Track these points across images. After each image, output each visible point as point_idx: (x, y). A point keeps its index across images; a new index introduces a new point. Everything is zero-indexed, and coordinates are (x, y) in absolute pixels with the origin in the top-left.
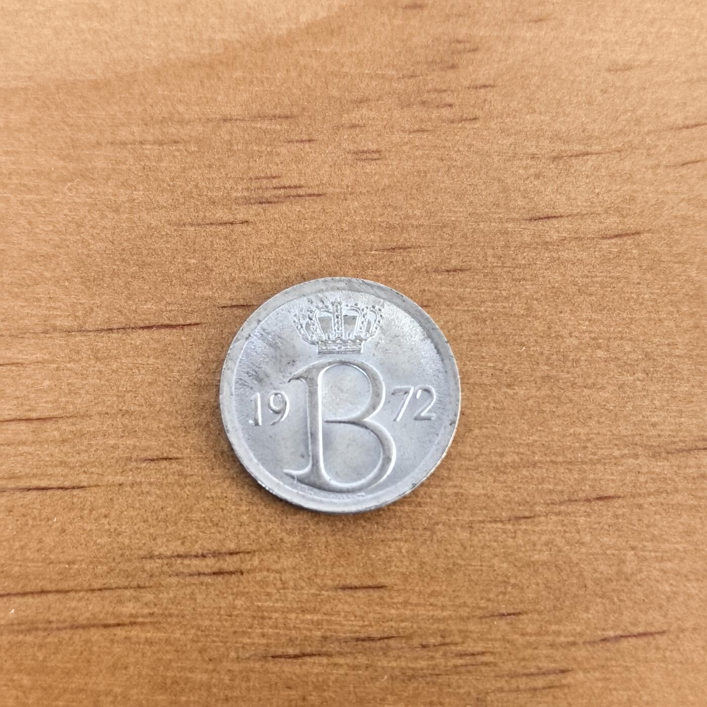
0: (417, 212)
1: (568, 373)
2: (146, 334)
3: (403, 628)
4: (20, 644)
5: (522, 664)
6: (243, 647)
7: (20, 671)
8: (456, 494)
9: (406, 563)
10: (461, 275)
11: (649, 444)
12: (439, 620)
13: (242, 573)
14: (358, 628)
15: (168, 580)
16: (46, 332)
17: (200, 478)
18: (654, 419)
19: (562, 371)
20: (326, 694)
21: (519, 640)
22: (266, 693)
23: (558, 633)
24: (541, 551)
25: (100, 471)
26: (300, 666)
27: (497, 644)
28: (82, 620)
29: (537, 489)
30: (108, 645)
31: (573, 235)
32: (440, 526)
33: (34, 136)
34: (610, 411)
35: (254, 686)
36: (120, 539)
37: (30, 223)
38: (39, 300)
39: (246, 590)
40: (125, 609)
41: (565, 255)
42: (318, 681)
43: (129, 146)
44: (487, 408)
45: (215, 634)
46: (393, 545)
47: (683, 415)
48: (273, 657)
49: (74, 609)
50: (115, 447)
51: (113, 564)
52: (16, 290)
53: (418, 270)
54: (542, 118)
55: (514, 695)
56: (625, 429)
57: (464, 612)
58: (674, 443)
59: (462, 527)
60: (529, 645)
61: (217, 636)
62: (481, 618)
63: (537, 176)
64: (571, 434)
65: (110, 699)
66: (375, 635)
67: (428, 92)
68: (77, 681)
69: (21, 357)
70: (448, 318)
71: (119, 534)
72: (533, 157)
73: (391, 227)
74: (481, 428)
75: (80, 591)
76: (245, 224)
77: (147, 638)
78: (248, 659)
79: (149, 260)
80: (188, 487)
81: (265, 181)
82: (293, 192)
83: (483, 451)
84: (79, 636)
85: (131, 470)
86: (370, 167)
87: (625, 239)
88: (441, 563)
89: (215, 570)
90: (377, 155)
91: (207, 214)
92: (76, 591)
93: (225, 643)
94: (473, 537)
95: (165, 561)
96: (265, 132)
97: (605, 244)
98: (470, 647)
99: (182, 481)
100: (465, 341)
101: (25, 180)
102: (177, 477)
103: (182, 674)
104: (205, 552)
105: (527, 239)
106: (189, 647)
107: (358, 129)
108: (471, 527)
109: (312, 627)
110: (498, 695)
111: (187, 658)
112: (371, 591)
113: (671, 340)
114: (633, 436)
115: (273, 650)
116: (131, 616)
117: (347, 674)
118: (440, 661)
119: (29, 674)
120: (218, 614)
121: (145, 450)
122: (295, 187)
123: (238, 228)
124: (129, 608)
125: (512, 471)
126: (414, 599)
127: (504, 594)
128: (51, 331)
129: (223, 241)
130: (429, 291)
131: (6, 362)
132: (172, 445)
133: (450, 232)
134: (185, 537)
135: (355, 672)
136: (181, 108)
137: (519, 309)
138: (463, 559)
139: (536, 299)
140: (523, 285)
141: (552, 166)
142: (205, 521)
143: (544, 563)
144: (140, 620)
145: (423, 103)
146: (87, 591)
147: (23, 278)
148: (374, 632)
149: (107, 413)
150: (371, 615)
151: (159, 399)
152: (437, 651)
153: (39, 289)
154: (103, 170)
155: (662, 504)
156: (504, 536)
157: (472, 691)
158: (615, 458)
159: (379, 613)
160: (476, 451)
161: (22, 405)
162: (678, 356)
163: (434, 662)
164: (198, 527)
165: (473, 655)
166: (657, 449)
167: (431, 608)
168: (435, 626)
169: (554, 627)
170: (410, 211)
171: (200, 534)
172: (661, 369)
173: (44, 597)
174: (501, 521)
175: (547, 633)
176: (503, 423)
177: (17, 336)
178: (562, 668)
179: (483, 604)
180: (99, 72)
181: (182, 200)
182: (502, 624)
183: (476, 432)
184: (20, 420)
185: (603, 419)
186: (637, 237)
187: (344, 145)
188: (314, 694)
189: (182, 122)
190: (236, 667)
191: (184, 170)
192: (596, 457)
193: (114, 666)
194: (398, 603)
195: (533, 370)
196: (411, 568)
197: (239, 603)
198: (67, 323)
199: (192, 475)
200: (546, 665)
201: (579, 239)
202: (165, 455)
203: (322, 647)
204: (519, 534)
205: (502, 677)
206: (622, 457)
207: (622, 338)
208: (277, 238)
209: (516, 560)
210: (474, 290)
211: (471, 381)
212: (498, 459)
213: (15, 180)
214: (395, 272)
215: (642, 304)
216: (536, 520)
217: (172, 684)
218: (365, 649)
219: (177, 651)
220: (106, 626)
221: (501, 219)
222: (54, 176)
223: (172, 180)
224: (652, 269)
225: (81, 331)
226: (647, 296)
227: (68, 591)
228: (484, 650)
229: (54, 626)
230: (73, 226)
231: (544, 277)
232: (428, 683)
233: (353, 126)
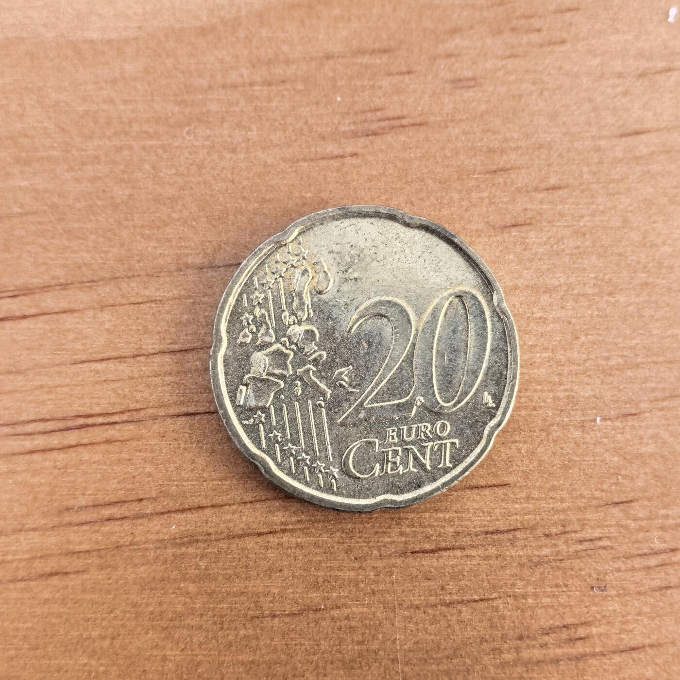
0: (515, 135)
1: (664, 279)
3: (527, 520)
4: (183, 556)
5: (636, 545)
6: (384, 546)
7: (185, 580)
8: (568, 397)
9: (526, 462)
10: (560, 192)
12: (557, 512)
14: (486, 523)
16: (180, 270)
20: (462, 583)
21: (633, 525)
22: (408, 585)
23: (667, 517)
24: (647, 444)
26: (437, 559)
27: (612, 530)
28: (238, 531)
29: (641, 388)
32: (555, 427)
33: (149, 84)
35: (397, 579)
37: (154, 168)
38: (170, 241)
42: (454, 572)
43: (240, 89)
44: (592, 316)
45: (358, 535)
46: (513, 447)
48: (412, 553)
49: (229, 521)
52: (148, 232)
53: (519, 190)
54: (626, 37)
55: (630, 573)
57: (582, 503)
59: (575, 426)
60: (641, 529)
62: (597, 507)
63: (625, 93)
64: (669, 336)
66: (502, 528)
67: (517, 18)
68: (237, 586)
69: (159, 295)
70: (550, 234)
72: (620, 75)
73: (491, 151)
74: (586, 335)
75: (234, 504)
76: (355, 157)
78: (390, 556)
79: (268, 197)
81: (369, 115)
82: (396, 123)
83: (590, 357)
84: (236, 545)
86: (468, 94)
88: (557, 461)
90: (473, 82)
91: (318, 150)
92: (230, 505)
94: (586, 435)
96: (367, 67)
98: (588, 533)
100: (567, 255)
101: (145, 127)
103: (332, 573)
105: (619, 154)
107: (453, 59)
108: (583, 426)
109: (444, 524)
110: (616, 574)
111: (335, 559)
112: (496, 489)
115: (411, 547)
116: (282, 523)
117: (479, 564)
118: (563, 547)
119: (195, 582)
122: (399, 118)
123: (348, 161)
125: (618, 373)
126: (536, 494)
127: (616, 484)
128: (184, 268)
129: (335, 174)
130: (531, 210)
131: (146, 299)
133: (546, 152)
135: (486, 562)
136: (285, 48)
137: (616, 222)
138: (577, 456)
139: (631, 212)
141: (638, 84)
143: (652, 455)
144: (290, 527)
145: (513, 30)
146: (239, 504)
147: (153, 221)
148: (501, 525)
150: (498, 511)
152: (559, 539)
153: (168, 230)
154: (217, 113)
156: (613, 432)
157: (593, 572)
159: (504, 508)
160: (584, 356)
161: (164, 339)
163: (556, 549)
165: (591, 540)
167: (551, 501)
168: (556, 517)
169: (663, 512)
170: (508, 135)
173: (201, 511)
174: (610, 419)
175: (657, 517)
176: (607, 329)
177: (153, 276)
178: (672, 547)
179: (597, 494)
180: (204, 18)
181: (294, 138)
182: (616, 511)
183: (583, 338)
184: (164, 352)
187: (442, 74)
188: (451, 583)
189: (288, 62)
190: (379, 564)
191: (293, 108)
193: (271, 570)
194: (522, 498)
196: (531, 466)
198: (199, 260)
200: (658, 545)
201: (668, 152)
203: (456, 541)
204: (628, 429)
205: (619, 558)
208: (385, 168)
209: (625, 453)
210: (573, 206)
211: (575, 292)
212: (604, 363)
213: (136, 128)
216: (642, 416)
217: (324, 582)
218: (494, 541)
220: (260, 534)
221: (593, 137)
222: (171, 121)
223: (283, 118)
225: (212, 267)
227: (222, 506)
228: (601, 535)
229: (213, 537)
230: (194, 169)
231: (636, 190)
232: (552, 568)
233: (449, 56)
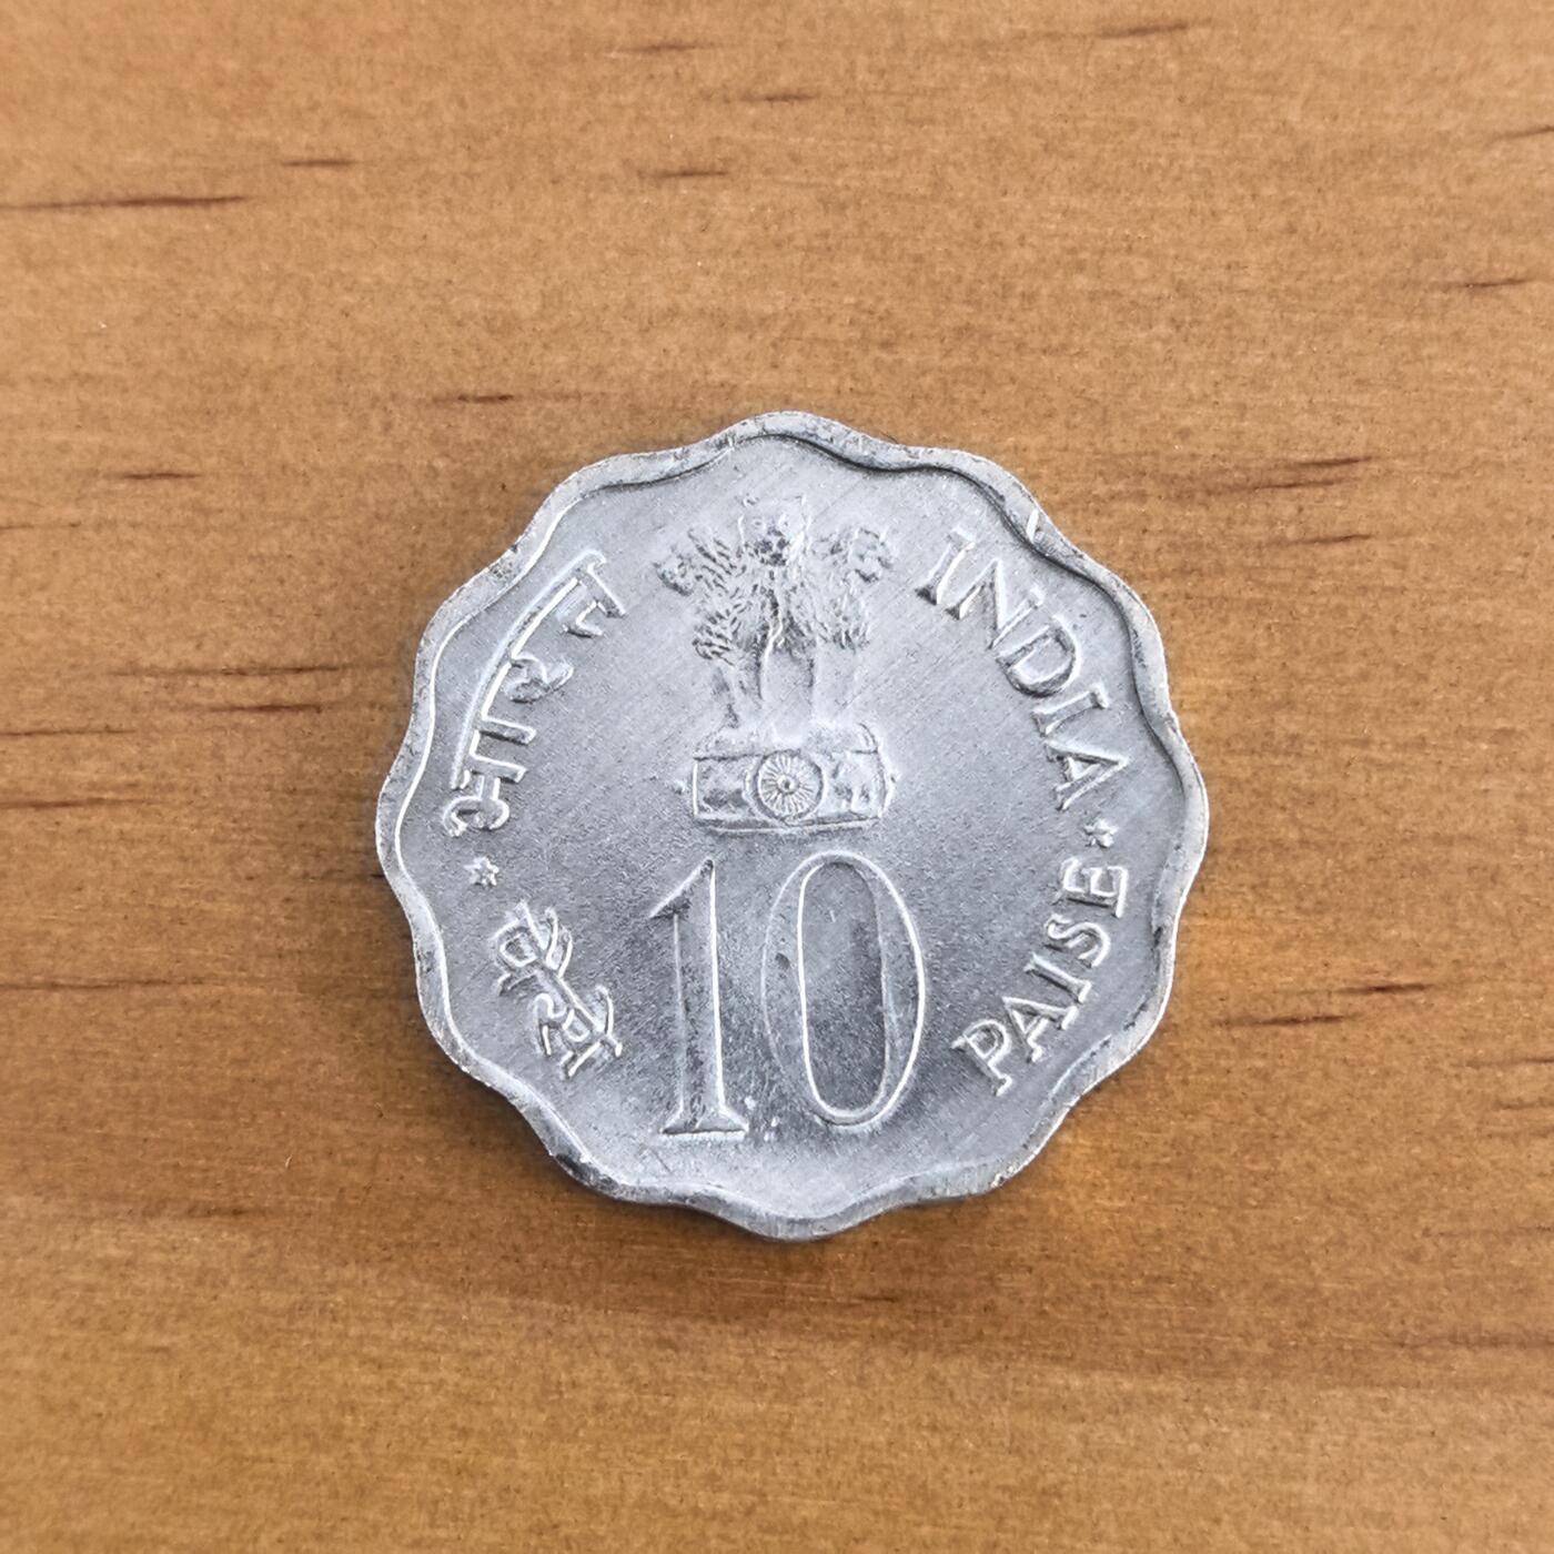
2: (129, 216)
11: (1171, 472)
13: (319, 711)
15: (170, 717)
17: (236, 517)
18: (1187, 422)
19: (1000, 317)
25: (32, 496)
30: (44, 842)
31: (1042, 27)
34: (1093, 403)
36: (72, 634)
39: (326, 743)
40: (79, 774)
41: (1020, 70)
47: (1248, 416)
50: (63, 449)
51: (57, 684)
56: (1122, 440)
58: (1222, 471)
61: (265, 832)
65: (45, 949)
71: (70, 624)
77: (122, 832)
80: (213, 534)
85: (95, 496)
87: (1153, 37)
89: (262, 701)
93: (281, 845)
95: (163, 681)
97: (1108, 50)
99: (200, 521)
102: (189, 513)
104: (244, 665)
106: (207, 851)
113: (1233, 258)
114: (1139, 455)
120: (269, 788)
121: (125, 456)
124: (88, 772)
132: (181, 450)
134: (204, 635)
140: (926, 133)
142: (246, 604)
149: (48, 380)
151: (156, 353)
155: (1188, 597)
158: (1097, 498)
162: (1246, 291)
164: (231, 616)
166: (1188, 485)
171: (235, 629)
172: (1208, 317)
185: (1078, 419)
186: (1178, 34)
192: (1057, 497)
195: (937, 313)
197: (311, 767)
199: (221, 511)
202: (166, 468)
206: (1112, 498)
207: (1129, 250)
214: (657, 98)
215: (1178, 179)
219: (184, 859)
224: (1205, 104)
226: (1190, 163)
